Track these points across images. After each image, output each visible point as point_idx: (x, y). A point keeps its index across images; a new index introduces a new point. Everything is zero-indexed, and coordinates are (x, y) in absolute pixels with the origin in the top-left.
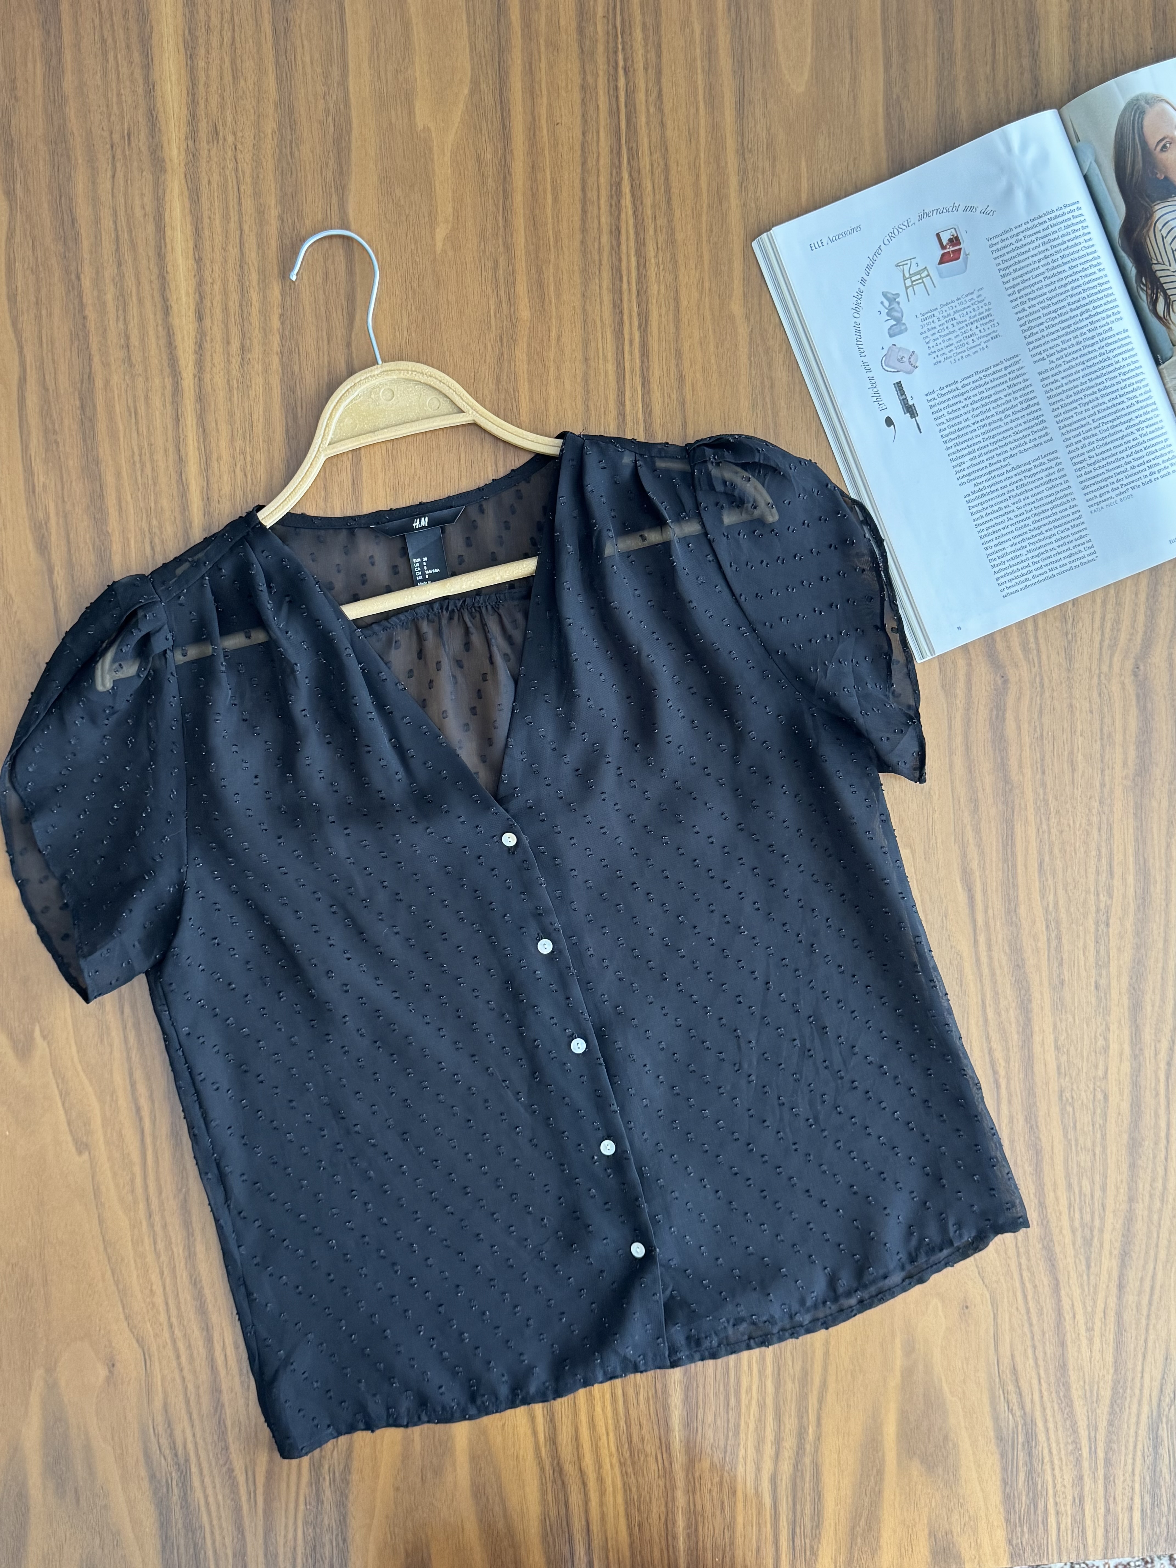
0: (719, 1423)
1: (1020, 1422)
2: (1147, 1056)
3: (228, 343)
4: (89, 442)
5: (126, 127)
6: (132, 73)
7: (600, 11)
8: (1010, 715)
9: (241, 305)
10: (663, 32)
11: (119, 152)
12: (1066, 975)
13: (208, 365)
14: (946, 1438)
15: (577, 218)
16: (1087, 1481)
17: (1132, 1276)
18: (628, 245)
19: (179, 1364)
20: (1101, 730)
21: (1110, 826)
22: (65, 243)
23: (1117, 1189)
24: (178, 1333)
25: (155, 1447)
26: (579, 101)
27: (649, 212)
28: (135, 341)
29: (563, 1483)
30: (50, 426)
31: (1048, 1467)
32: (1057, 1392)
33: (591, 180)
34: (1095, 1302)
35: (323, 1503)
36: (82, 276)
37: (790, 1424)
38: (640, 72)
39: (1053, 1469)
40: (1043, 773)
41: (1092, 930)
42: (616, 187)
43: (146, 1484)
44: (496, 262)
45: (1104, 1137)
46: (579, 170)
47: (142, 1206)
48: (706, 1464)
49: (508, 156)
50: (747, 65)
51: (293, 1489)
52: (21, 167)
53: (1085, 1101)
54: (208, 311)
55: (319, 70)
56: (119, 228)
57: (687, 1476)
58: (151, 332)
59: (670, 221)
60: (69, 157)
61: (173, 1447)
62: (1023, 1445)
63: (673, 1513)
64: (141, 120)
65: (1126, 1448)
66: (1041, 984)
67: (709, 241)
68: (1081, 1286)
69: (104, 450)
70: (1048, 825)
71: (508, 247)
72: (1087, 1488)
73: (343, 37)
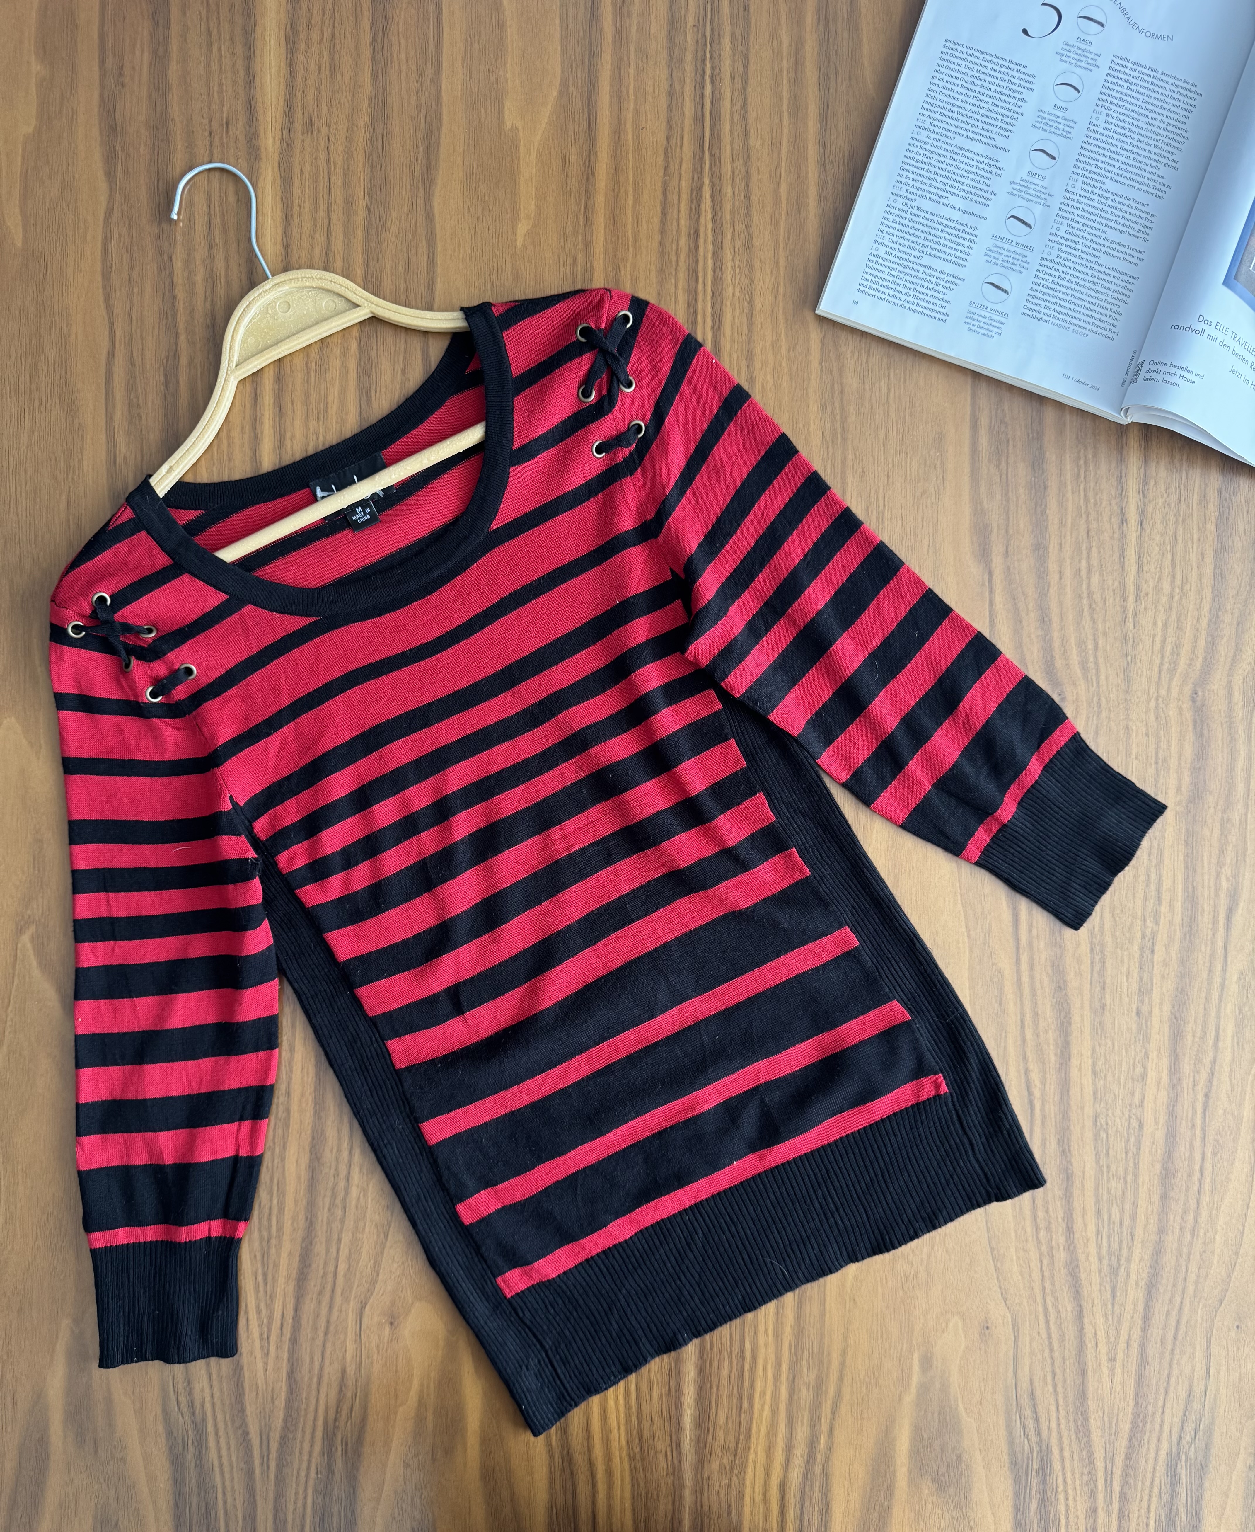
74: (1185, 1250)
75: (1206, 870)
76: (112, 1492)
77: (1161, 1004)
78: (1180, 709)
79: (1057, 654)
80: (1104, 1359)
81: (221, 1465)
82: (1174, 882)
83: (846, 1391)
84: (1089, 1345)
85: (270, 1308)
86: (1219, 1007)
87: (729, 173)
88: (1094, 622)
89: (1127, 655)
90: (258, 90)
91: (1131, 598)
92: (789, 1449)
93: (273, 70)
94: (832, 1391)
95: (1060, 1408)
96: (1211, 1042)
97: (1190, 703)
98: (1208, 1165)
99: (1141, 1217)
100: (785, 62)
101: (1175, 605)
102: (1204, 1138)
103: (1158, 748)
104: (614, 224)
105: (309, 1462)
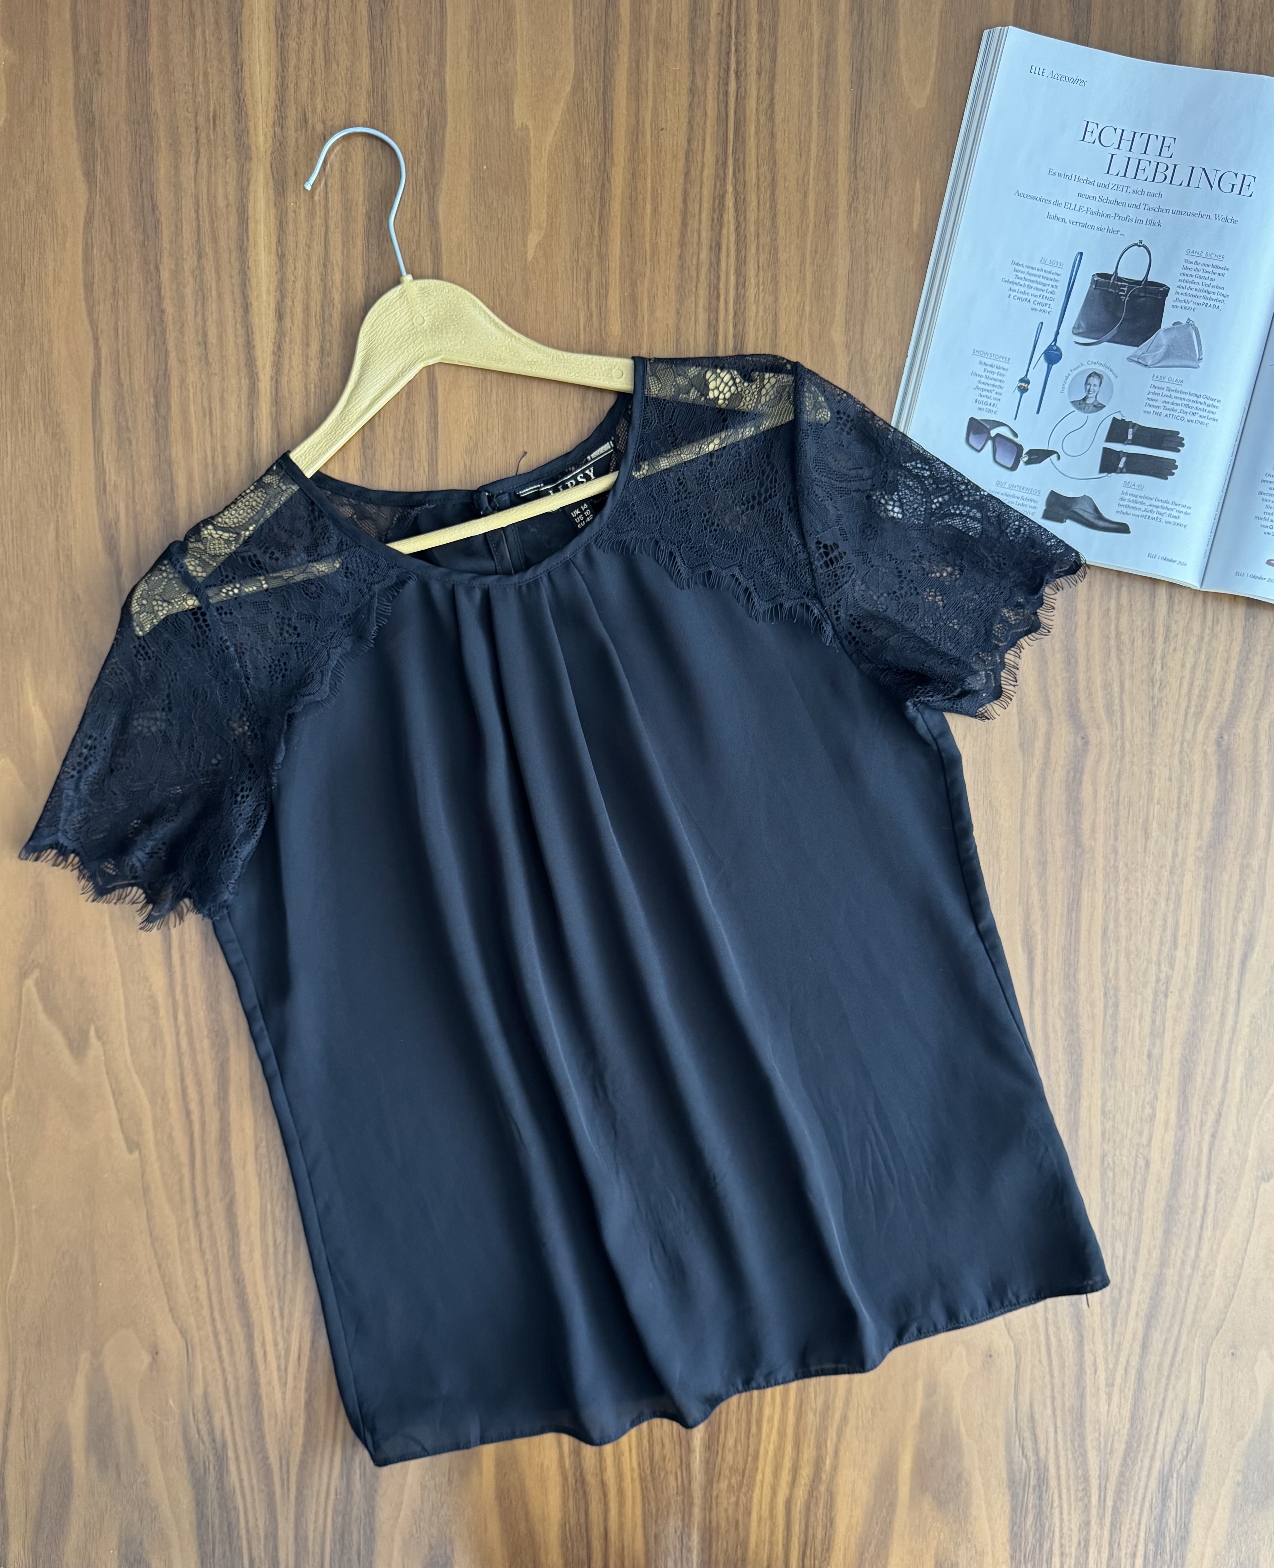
0: (739, 1448)
1: (1033, 1467)
2: (1192, 1126)
3: (308, 345)
4: (162, 442)
5: (211, 109)
6: (220, 51)
7: (715, 8)
8: (1087, 778)
9: (322, 306)
10: (779, 35)
11: (203, 135)
12: (1120, 1043)
13: (286, 367)
14: (959, 1477)
15: (676, 232)
16: (1094, 1526)
17: (1157, 1338)
18: (728, 262)
19: (220, 1357)
20: (1179, 798)
21: (1179, 896)
22: (144, 230)
23: (1150, 1253)
24: (220, 1326)
25: (194, 1431)
26: (686, 105)
27: (752, 229)
28: (212, 338)
29: (585, 1493)
30: (124, 424)
31: (1056, 1511)
32: (1072, 1442)
33: (694, 191)
34: (1117, 1359)
35: (352, 1494)
36: (161, 267)
37: (808, 1454)
38: (753, 77)
39: (1061, 1513)
40: (1116, 839)
41: (1150, 999)
42: (719, 199)
43: (184, 1464)
44: (589, 273)
45: (1141, 1203)
46: (681, 180)
47: (189, 1206)
48: (724, 1485)
49: (608, 162)
50: (866, 75)
51: (325, 1480)
52: (102, 147)
53: (1126, 1166)
54: (288, 311)
55: (415, 58)
56: (201, 218)
57: (705, 1494)
58: (230, 331)
59: (774, 240)
60: (151, 139)
61: (211, 1432)
62: (1034, 1489)
63: (689, 1527)
64: (227, 102)
65: (1135, 1498)
66: (1094, 1049)
67: (812, 263)
68: (1106, 1344)
69: (177, 450)
70: (1116, 892)
71: (602, 258)
72: (1093, 1533)
73: (442, 23)
74: (1185, 1283)
75: (1223, 915)
76: (136, 1514)
77: (1172, 1047)
78: (1205, 753)
79: (1082, 696)
80: (1102, 1384)
81: (242, 1487)
82: (1191, 928)
83: (852, 1415)
84: (1088, 1372)
85: (287, 1340)
86: (1229, 1049)
87: (754, 180)
88: (1121, 663)
89: (1153, 698)
90: (247, 80)
91: (1160, 640)
92: (795, 1471)
93: (262, 58)
94: (837, 1416)
95: (1059, 1430)
96: (1219, 1083)
97: (1215, 747)
98: (1211, 1202)
99: (1144, 1252)
100: (815, 57)
101: (1204, 646)
102: (1208, 1176)
103: (1180, 792)
104: (631, 236)
105: (329, 1484)
